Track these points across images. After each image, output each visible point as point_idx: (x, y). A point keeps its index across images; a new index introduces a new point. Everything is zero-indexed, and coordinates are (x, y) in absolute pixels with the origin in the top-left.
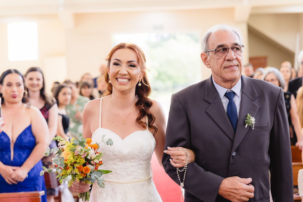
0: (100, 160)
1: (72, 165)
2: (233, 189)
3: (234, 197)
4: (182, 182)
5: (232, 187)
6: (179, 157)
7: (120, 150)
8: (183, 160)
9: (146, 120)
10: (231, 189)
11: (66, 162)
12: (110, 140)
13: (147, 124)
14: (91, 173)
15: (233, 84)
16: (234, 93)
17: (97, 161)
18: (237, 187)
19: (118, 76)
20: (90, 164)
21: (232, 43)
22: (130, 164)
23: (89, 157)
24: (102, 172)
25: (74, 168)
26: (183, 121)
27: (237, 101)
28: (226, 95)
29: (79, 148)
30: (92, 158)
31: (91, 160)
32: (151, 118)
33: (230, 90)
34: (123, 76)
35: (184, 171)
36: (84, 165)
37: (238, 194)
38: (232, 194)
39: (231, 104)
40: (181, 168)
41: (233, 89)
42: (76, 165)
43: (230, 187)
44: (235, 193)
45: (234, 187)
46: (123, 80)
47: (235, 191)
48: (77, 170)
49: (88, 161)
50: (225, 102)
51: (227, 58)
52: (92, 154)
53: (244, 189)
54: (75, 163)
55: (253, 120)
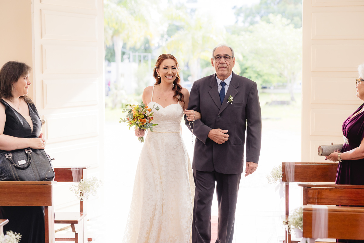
0: (152, 116)
1: (137, 118)
2: (216, 135)
3: (216, 139)
4: (192, 129)
5: (215, 134)
6: (190, 115)
7: (162, 114)
8: (193, 117)
9: (178, 97)
10: (215, 135)
11: (134, 116)
12: (158, 107)
13: (179, 99)
14: (147, 123)
15: (225, 78)
16: (226, 84)
17: (150, 117)
18: (218, 134)
19: (167, 75)
20: (146, 118)
21: (224, 54)
22: (168, 122)
23: (146, 115)
24: (152, 124)
25: (138, 120)
26: (197, 96)
27: (226, 88)
28: (221, 84)
29: (141, 109)
30: (148, 116)
31: (147, 116)
32: (181, 95)
33: (223, 81)
34: (170, 75)
35: (193, 123)
36: (143, 119)
37: (218, 138)
38: (215, 138)
39: (223, 89)
40: (191, 122)
41: (225, 81)
42: (139, 118)
43: (214, 133)
44: (217, 137)
45: (216, 134)
46: (169, 77)
47: (216, 136)
48: (140, 120)
49: (146, 117)
50: (220, 88)
51: (220, 62)
52: (148, 113)
53: (221, 136)
54: (139, 117)
55: (231, 99)
